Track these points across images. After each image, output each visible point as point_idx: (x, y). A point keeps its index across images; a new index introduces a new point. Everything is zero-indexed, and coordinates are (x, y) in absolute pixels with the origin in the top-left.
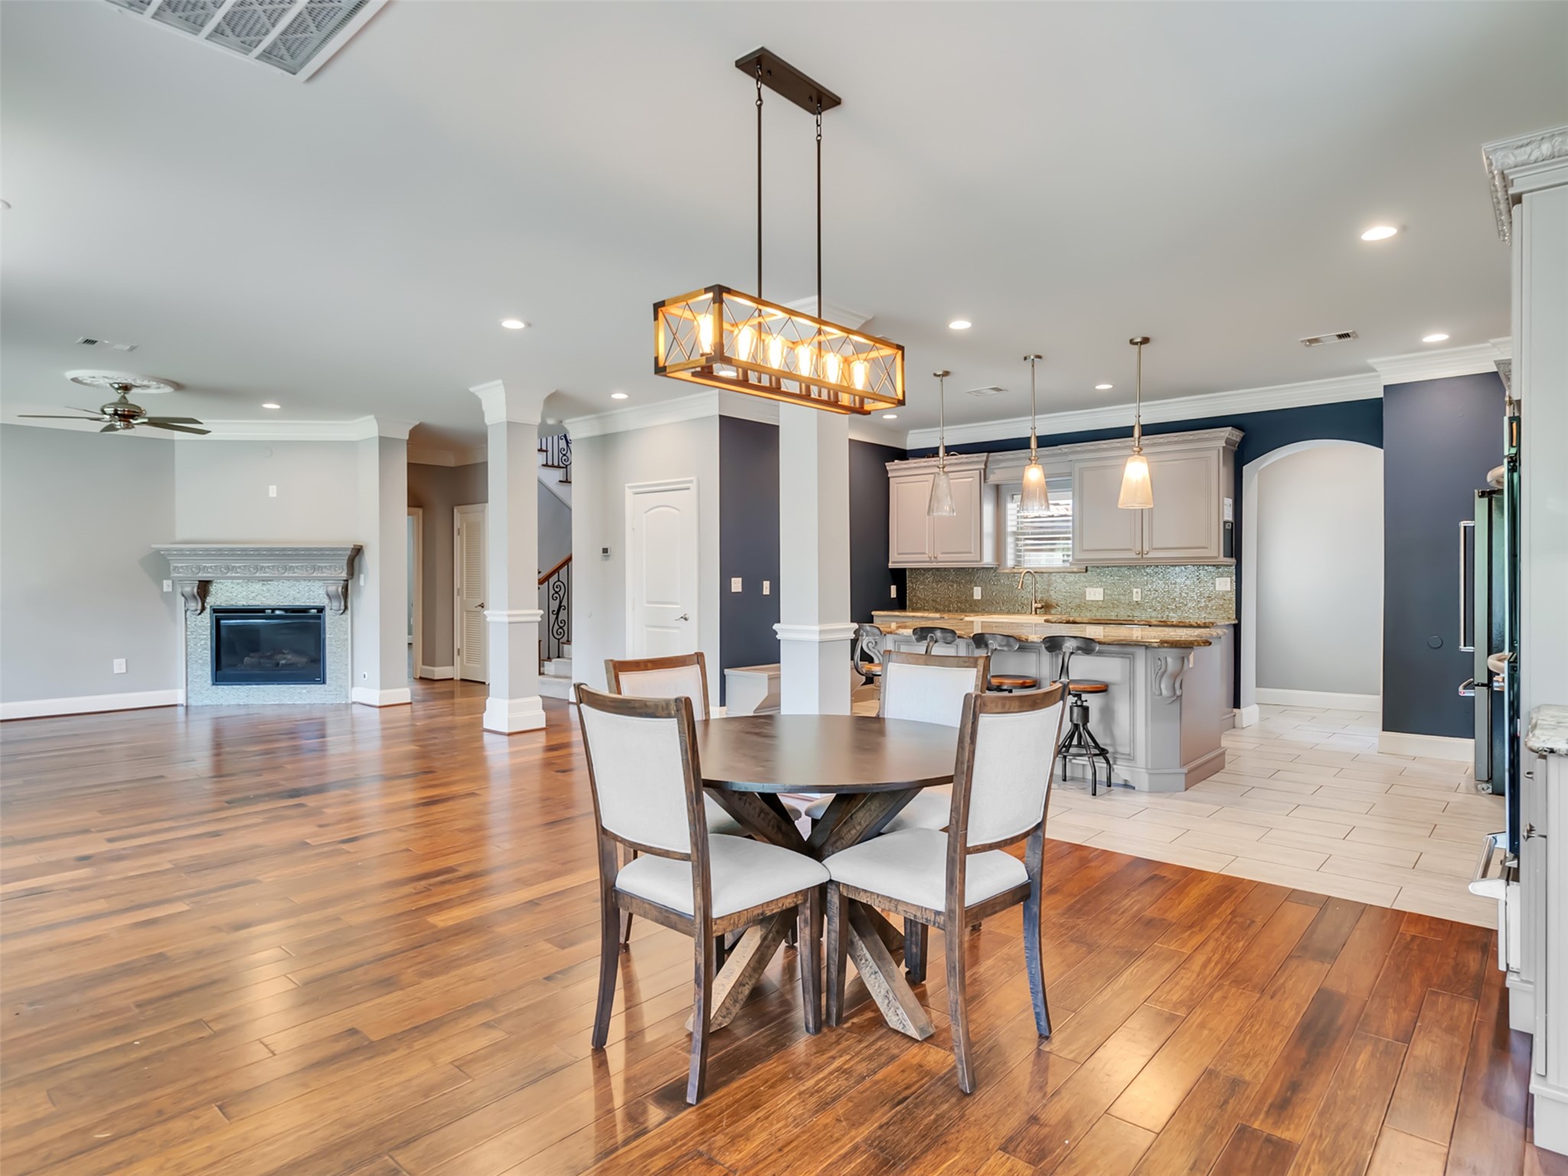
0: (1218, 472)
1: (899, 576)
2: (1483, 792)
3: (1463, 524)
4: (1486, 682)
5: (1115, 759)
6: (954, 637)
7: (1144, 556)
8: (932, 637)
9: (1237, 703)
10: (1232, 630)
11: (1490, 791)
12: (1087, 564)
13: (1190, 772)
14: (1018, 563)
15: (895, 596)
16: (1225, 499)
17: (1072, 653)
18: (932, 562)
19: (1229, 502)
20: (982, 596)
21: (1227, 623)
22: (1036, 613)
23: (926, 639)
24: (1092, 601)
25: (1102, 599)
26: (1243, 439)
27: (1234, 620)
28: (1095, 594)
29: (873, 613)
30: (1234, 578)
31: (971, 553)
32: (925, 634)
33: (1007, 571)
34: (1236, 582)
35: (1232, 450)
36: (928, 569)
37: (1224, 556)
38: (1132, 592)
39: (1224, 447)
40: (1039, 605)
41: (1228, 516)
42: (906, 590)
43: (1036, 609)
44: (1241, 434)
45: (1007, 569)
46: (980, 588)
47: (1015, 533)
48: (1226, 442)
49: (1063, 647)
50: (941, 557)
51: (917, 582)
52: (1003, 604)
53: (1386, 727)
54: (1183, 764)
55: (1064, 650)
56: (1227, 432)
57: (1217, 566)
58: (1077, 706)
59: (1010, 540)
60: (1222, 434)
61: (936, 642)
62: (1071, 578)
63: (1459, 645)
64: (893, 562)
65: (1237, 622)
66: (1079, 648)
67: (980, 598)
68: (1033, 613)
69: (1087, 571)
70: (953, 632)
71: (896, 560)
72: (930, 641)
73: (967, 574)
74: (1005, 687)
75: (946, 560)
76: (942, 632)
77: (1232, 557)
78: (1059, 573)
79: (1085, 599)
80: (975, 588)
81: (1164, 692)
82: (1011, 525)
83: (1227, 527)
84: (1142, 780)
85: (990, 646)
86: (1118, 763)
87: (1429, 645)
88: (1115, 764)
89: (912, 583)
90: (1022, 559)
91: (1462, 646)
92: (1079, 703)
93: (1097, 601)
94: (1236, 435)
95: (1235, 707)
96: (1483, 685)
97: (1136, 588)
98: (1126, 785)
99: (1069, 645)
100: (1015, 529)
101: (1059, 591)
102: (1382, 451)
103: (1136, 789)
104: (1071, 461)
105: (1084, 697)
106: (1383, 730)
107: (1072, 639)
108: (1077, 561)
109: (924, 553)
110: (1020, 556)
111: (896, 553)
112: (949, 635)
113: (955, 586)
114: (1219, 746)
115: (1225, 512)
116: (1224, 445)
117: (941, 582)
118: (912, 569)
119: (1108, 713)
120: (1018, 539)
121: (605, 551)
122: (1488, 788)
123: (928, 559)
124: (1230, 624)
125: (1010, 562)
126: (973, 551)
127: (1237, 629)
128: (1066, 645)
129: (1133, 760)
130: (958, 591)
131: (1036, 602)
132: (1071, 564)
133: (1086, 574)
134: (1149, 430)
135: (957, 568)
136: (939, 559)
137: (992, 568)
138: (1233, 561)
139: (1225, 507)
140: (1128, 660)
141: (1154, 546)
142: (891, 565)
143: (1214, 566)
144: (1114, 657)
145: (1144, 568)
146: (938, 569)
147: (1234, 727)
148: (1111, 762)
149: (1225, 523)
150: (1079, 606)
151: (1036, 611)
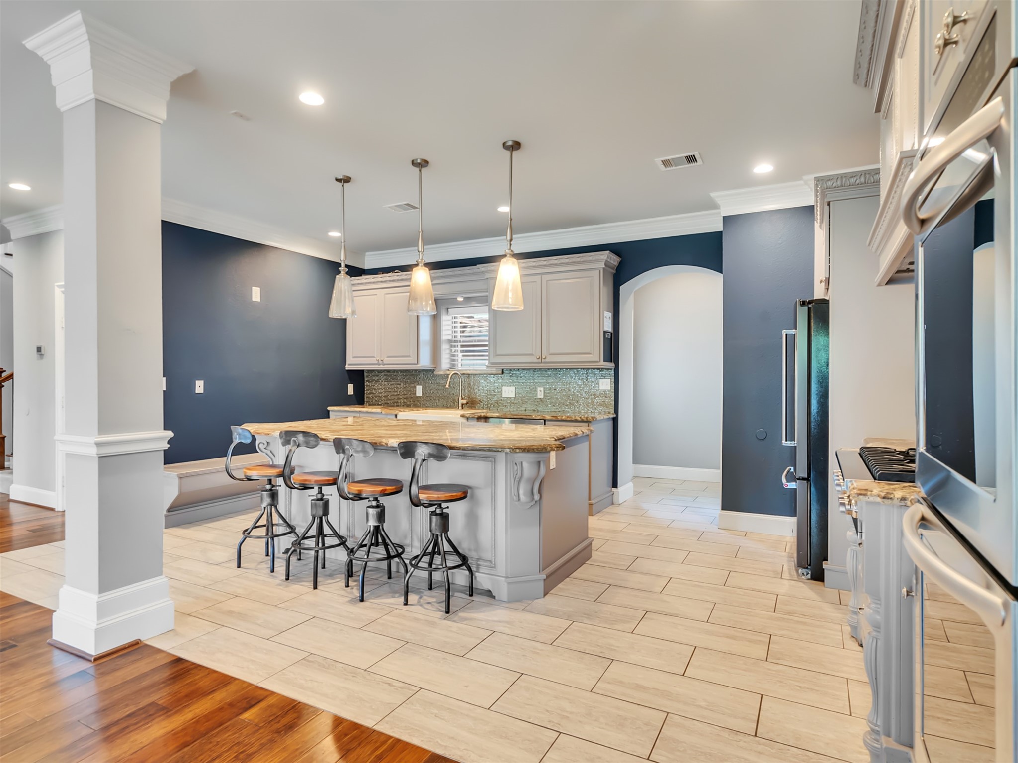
0: (600, 290)
1: (358, 377)
2: (803, 577)
3: (784, 332)
4: (806, 476)
5: (478, 566)
6: (317, 441)
7: (543, 360)
8: (295, 441)
9: (615, 484)
10: (611, 423)
11: (809, 576)
12: (504, 366)
13: (548, 577)
14: (453, 366)
15: (352, 393)
16: (605, 312)
17: (424, 460)
18: (379, 364)
19: (608, 315)
20: (423, 394)
21: (606, 417)
22: (462, 409)
23: (290, 444)
24: (507, 398)
25: (514, 397)
26: (620, 263)
27: (613, 414)
28: (509, 392)
29: (329, 408)
30: (613, 380)
31: (409, 356)
32: (288, 438)
33: (441, 372)
34: (615, 383)
35: (612, 273)
36: (381, 370)
37: (604, 361)
38: (536, 391)
39: (604, 268)
40: (465, 402)
41: (608, 327)
42: (364, 388)
43: (462, 405)
44: (621, 259)
45: (442, 370)
46: (421, 387)
47: (450, 341)
48: (605, 265)
49: (416, 453)
50: (386, 360)
51: (373, 381)
52: (439, 401)
53: (724, 508)
54: (543, 568)
55: (416, 457)
56: (605, 255)
57: (601, 369)
58: (437, 515)
59: (445, 347)
60: (602, 257)
61: (298, 446)
62: (492, 379)
63: (782, 440)
64: (349, 364)
65: (615, 416)
66: (431, 455)
67: (421, 395)
68: (460, 408)
69: (502, 372)
70: (315, 436)
71: (353, 362)
72: (293, 446)
73: (411, 375)
74: (364, 496)
75: (391, 363)
76: (304, 436)
77: (612, 362)
78: (482, 374)
79: (501, 397)
80: (417, 387)
81: (522, 497)
82: (446, 333)
83: (607, 336)
84: (502, 590)
85: (347, 452)
86: (481, 570)
87: (757, 438)
88: (477, 571)
89: (369, 382)
90: (456, 363)
91: (784, 441)
92: (438, 511)
93: (511, 398)
94: (615, 260)
95: (613, 487)
96: (803, 479)
97: (540, 387)
98: (489, 594)
99: (422, 451)
100: (450, 337)
101: (482, 389)
102: (722, 275)
103: (496, 598)
104: (487, 278)
105: (444, 505)
106: (722, 509)
107: (424, 445)
108: (493, 364)
109: (374, 357)
110: (454, 360)
111: (351, 357)
112: (312, 439)
113: (402, 385)
114: (587, 538)
115: (605, 323)
116: (604, 266)
117: (391, 381)
118: (369, 370)
119: (472, 519)
120: (451, 346)
121: (39, 349)
122: (808, 574)
123: (376, 362)
124: (609, 418)
125: (445, 364)
126: (411, 356)
127: (615, 421)
128: (418, 451)
129: (494, 567)
130: (404, 389)
131: (462, 399)
132: (487, 367)
133: (502, 376)
135: (404, 370)
136: (385, 362)
137: (431, 370)
138: (612, 365)
139: (605, 319)
140: (490, 463)
141: (551, 351)
142: (348, 367)
143: (598, 369)
144: (477, 460)
145: (546, 371)
146: (388, 371)
147: (613, 504)
148: (474, 569)
149: (605, 333)
150: (497, 402)
151: (462, 407)
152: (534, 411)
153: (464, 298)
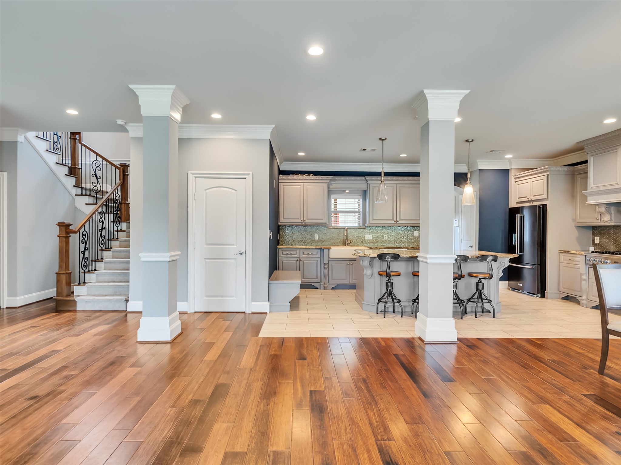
7: (397, 222)
18: (303, 222)
22: (348, 245)
24: (368, 240)
28: (369, 237)
31: (322, 219)
38: (383, 236)
43: (348, 243)
45: (331, 226)
46: (318, 235)
50: (307, 221)
52: (329, 241)
62: (359, 231)
67: (318, 239)
71: (282, 222)
75: (309, 222)
78: (354, 228)
79: (365, 239)
80: (315, 235)
93: (370, 240)
97: (385, 235)
101: (352, 235)
104: (368, 183)
123: (301, 222)
131: (348, 241)
133: (366, 229)
134: (387, 174)
141: (401, 219)
142: (280, 224)
145: (388, 227)
150: (362, 242)
151: (348, 244)
152: (382, 246)
153: (349, 191)
